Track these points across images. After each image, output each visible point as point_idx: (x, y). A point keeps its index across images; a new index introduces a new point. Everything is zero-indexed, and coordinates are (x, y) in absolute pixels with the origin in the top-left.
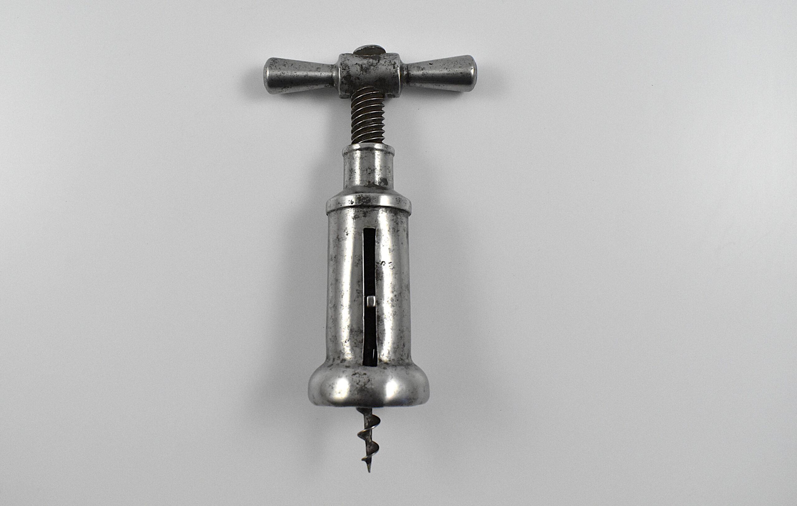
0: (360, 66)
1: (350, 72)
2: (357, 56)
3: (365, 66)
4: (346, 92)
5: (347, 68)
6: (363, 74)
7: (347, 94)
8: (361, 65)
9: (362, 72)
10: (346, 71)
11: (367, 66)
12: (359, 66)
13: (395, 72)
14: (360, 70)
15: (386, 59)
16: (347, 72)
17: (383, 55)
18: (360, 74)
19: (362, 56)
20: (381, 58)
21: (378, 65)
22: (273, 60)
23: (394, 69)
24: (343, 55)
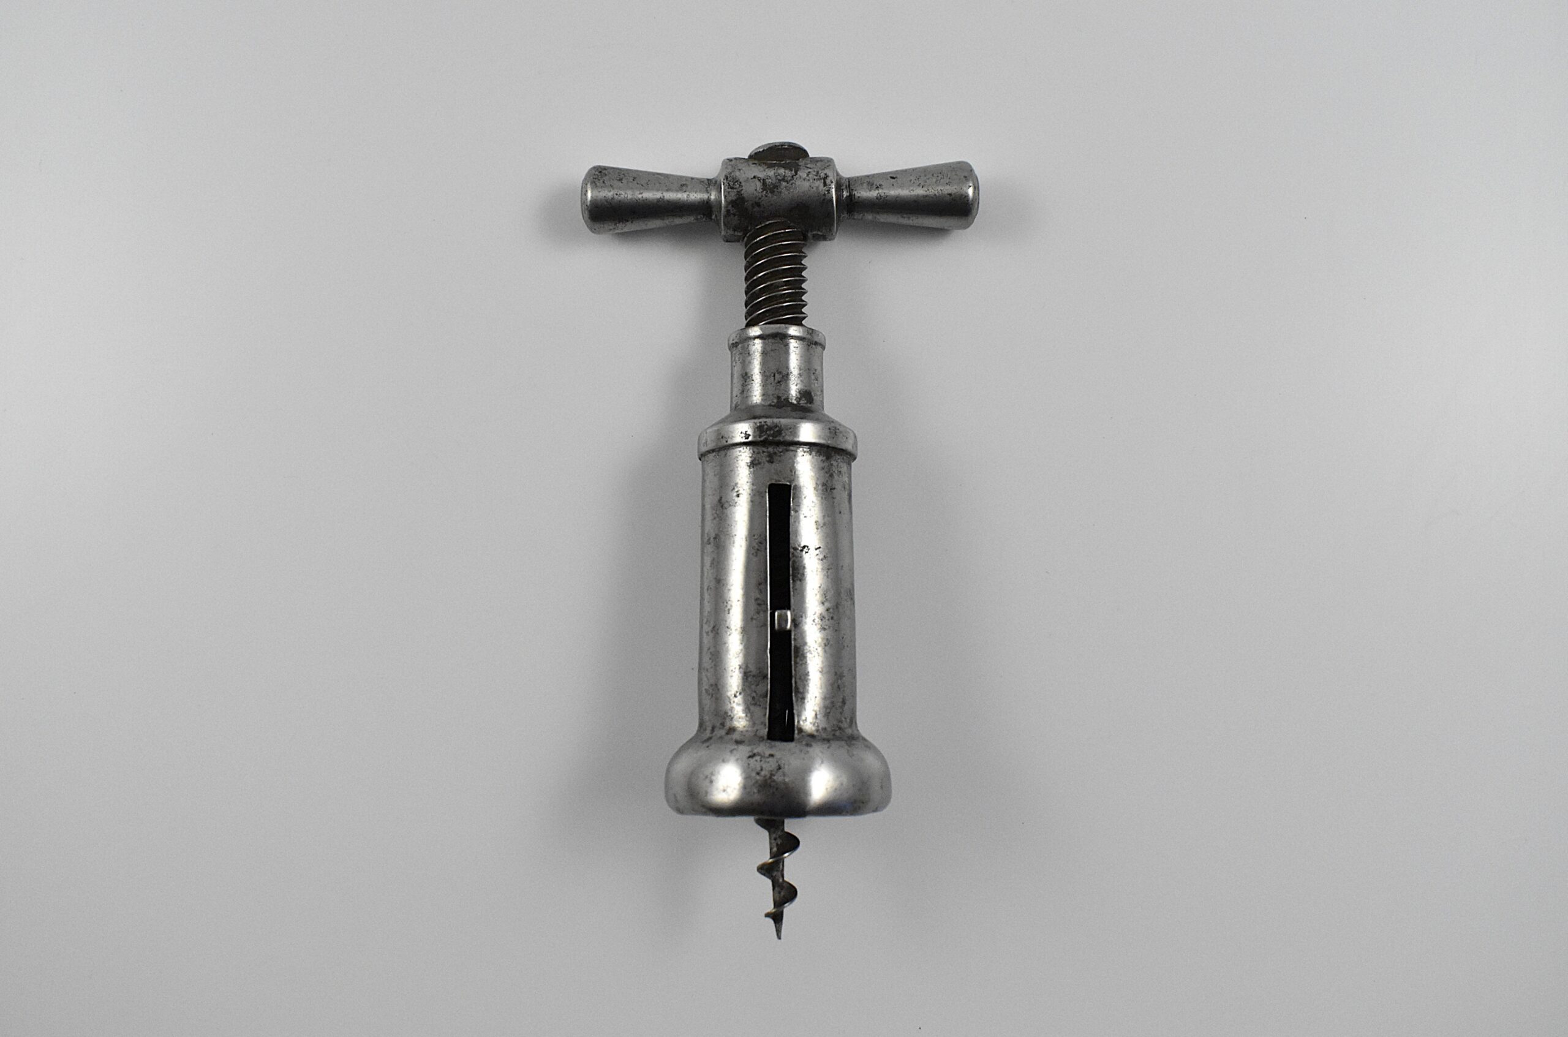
0: (762, 181)
1: (743, 192)
2: (756, 162)
3: (770, 181)
4: (734, 231)
5: (739, 186)
6: (767, 196)
7: (736, 233)
8: (764, 180)
9: (764, 192)
10: (735, 190)
11: (774, 182)
12: (760, 180)
13: (827, 192)
14: (762, 189)
15: (810, 168)
16: (737, 192)
17: (804, 162)
18: (762, 196)
19: (764, 164)
20: (800, 166)
21: (795, 179)
22: (600, 170)
23: (824, 186)
24: (730, 160)
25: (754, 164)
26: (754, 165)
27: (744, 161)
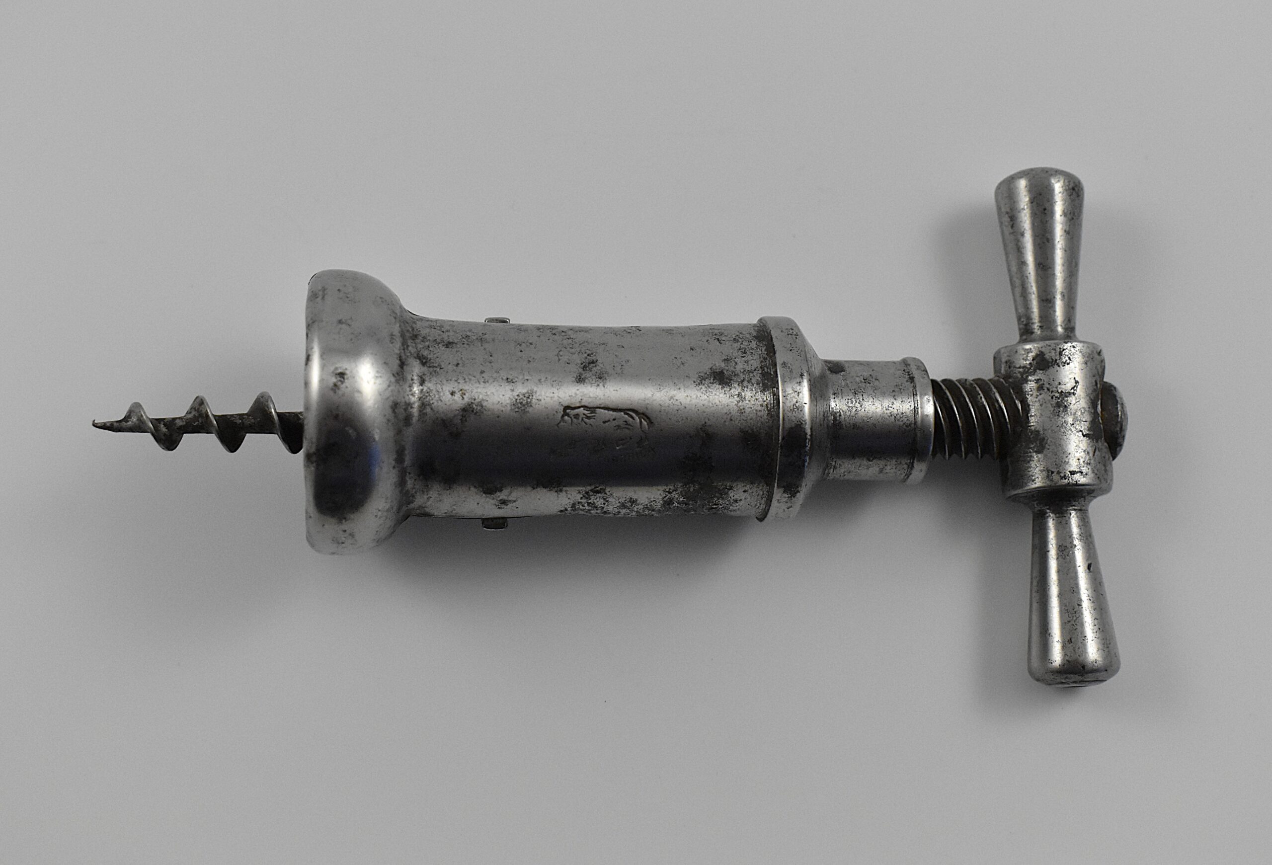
0: (1072, 391)
1: (1056, 366)
2: (1099, 386)
3: (1074, 402)
4: (1006, 362)
5: (1064, 361)
6: (1052, 398)
7: (1003, 366)
8: (1074, 394)
9: (1057, 395)
10: (1057, 357)
11: (1071, 406)
12: (1073, 388)
13: (1062, 475)
14: (1062, 392)
15: (1094, 455)
16: (1056, 360)
17: (1103, 447)
18: (1052, 392)
19: (1097, 395)
20: (1097, 442)
21: (1077, 434)
22: (1076, 189)
23: (1070, 472)
24: (1099, 353)
25: (1096, 382)
26: (1094, 384)
27: (1100, 371)
